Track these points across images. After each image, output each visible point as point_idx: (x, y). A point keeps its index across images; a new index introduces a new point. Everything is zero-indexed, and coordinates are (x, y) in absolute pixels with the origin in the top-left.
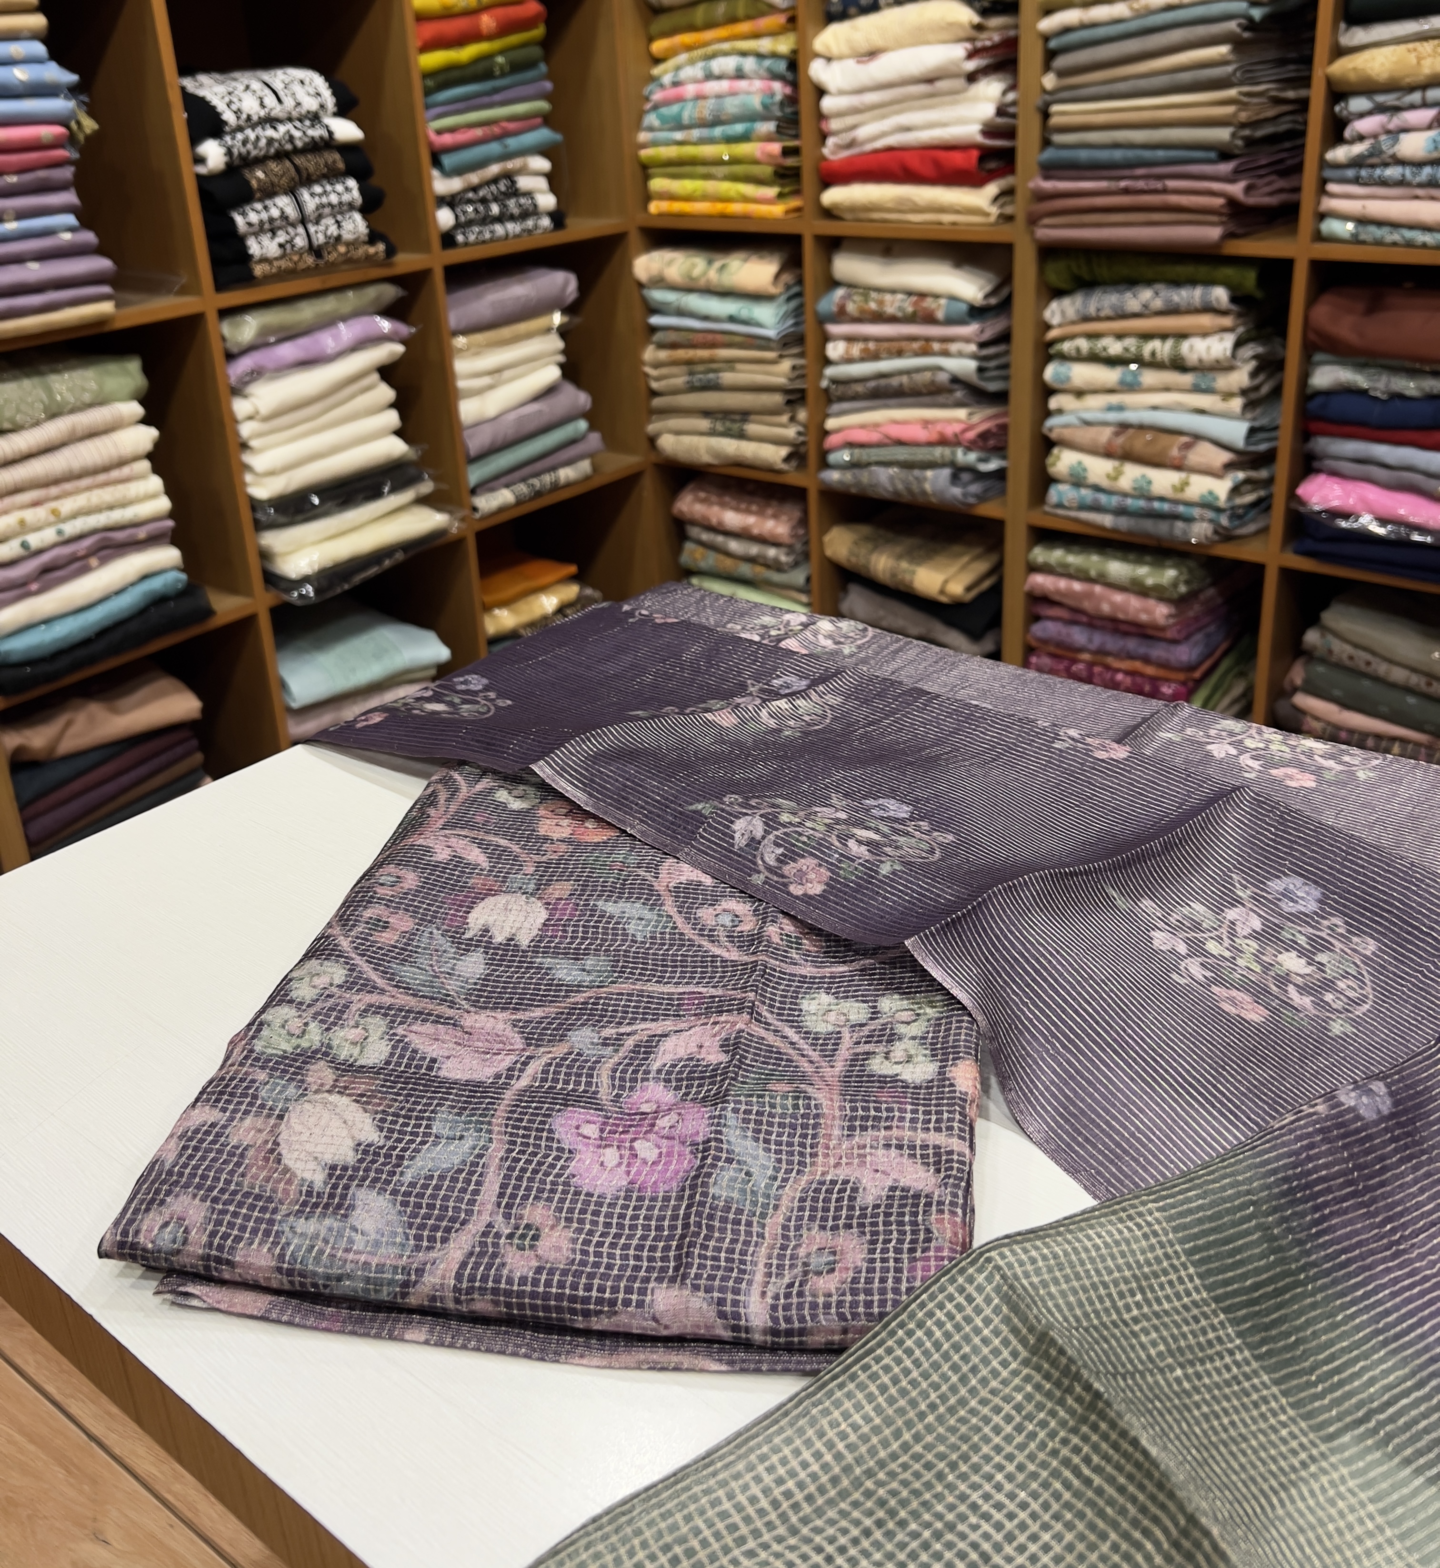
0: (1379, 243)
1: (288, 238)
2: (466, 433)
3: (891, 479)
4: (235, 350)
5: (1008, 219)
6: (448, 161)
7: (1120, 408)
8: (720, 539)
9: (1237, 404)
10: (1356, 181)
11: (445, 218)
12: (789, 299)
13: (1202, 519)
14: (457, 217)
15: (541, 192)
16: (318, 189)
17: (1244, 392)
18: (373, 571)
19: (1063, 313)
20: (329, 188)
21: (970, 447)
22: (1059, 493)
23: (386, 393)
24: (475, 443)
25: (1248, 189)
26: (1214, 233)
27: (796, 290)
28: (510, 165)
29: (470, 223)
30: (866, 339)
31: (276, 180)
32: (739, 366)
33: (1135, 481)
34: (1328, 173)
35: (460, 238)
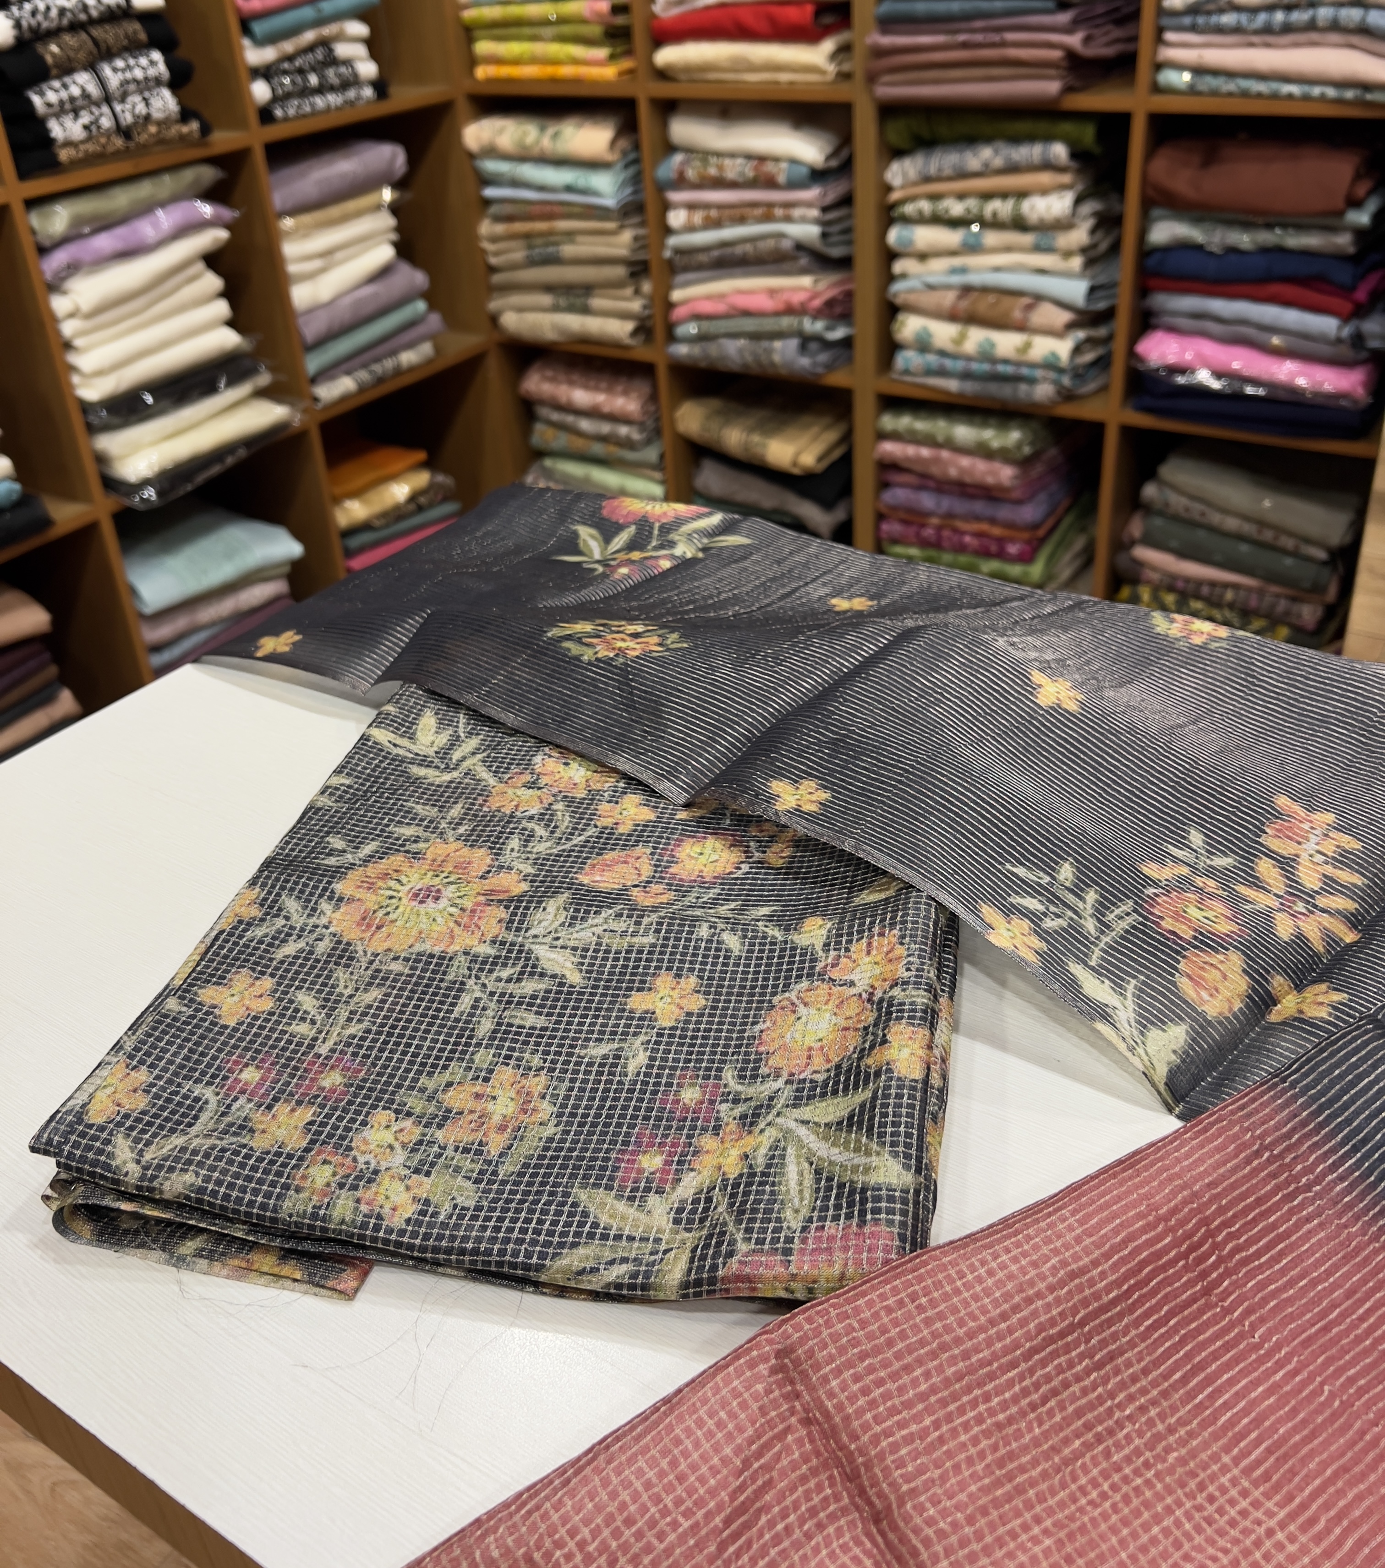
0: (1214, 93)
1: (92, 118)
2: (301, 321)
3: (740, 351)
4: (47, 243)
5: (844, 76)
6: (258, 28)
7: (963, 270)
8: (570, 419)
9: (1076, 262)
10: (1193, 29)
11: (261, 91)
12: (627, 166)
13: (1045, 379)
14: (273, 90)
15: (361, 59)
16: (120, 63)
17: (1084, 250)
18: (215, 470)
19: (905, 174)
20: (132, 62)
21: (816, 315)
22: (907, 359)
23: (213, 282)
24: (311, 330)
25: (1087, 40)
26: (1051, 87)
27: (632, 156)
28: (327, 31)
29: (288, 96)
30: (706, 206)
31: (72, 54)
32: (580, 239)
33: (980, 345)
34: (1165, 21)
35: (279, 113)
